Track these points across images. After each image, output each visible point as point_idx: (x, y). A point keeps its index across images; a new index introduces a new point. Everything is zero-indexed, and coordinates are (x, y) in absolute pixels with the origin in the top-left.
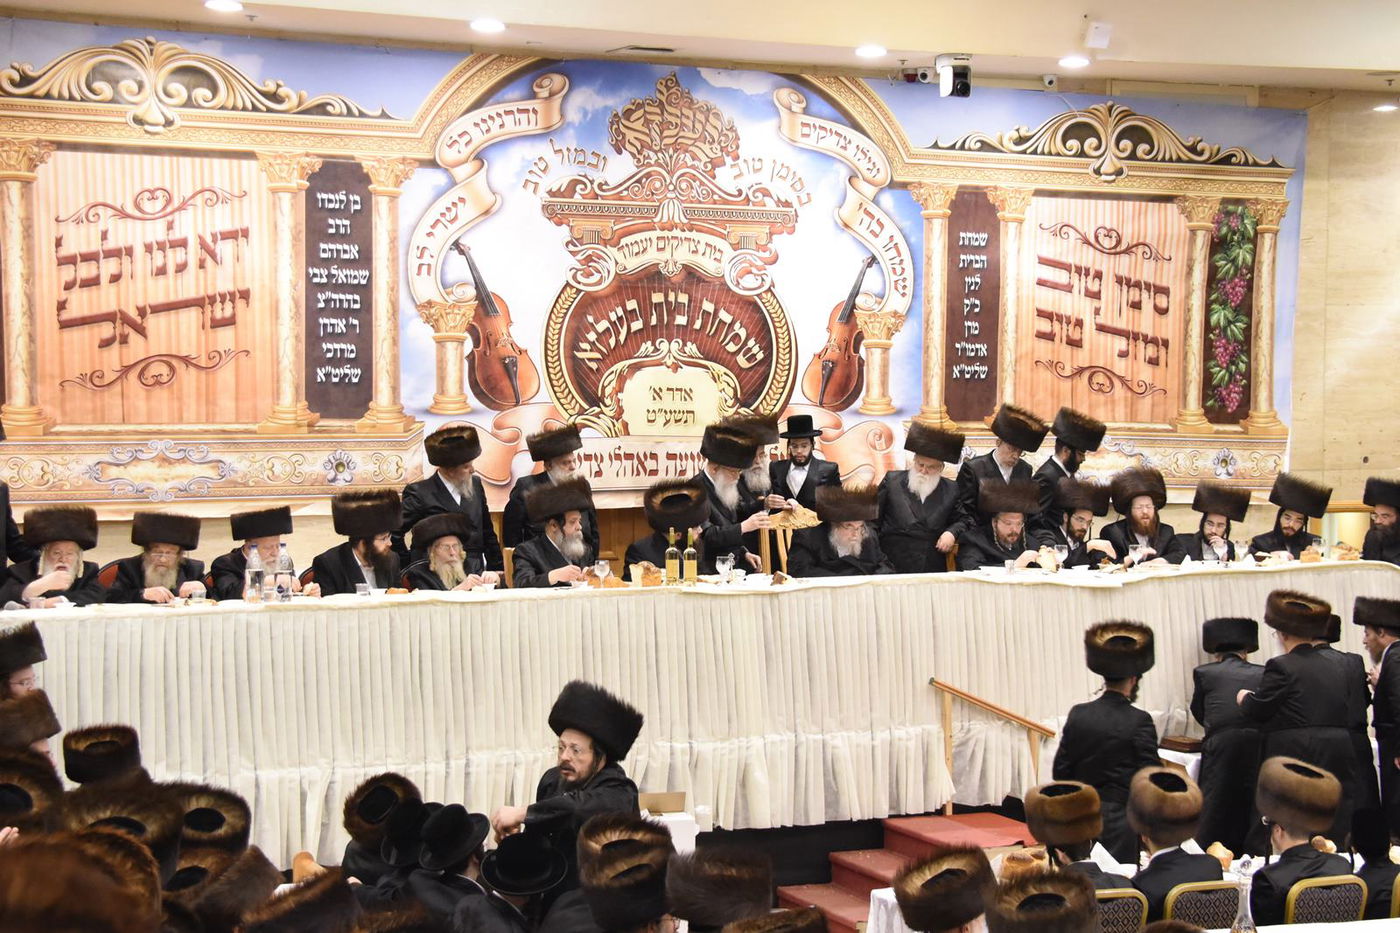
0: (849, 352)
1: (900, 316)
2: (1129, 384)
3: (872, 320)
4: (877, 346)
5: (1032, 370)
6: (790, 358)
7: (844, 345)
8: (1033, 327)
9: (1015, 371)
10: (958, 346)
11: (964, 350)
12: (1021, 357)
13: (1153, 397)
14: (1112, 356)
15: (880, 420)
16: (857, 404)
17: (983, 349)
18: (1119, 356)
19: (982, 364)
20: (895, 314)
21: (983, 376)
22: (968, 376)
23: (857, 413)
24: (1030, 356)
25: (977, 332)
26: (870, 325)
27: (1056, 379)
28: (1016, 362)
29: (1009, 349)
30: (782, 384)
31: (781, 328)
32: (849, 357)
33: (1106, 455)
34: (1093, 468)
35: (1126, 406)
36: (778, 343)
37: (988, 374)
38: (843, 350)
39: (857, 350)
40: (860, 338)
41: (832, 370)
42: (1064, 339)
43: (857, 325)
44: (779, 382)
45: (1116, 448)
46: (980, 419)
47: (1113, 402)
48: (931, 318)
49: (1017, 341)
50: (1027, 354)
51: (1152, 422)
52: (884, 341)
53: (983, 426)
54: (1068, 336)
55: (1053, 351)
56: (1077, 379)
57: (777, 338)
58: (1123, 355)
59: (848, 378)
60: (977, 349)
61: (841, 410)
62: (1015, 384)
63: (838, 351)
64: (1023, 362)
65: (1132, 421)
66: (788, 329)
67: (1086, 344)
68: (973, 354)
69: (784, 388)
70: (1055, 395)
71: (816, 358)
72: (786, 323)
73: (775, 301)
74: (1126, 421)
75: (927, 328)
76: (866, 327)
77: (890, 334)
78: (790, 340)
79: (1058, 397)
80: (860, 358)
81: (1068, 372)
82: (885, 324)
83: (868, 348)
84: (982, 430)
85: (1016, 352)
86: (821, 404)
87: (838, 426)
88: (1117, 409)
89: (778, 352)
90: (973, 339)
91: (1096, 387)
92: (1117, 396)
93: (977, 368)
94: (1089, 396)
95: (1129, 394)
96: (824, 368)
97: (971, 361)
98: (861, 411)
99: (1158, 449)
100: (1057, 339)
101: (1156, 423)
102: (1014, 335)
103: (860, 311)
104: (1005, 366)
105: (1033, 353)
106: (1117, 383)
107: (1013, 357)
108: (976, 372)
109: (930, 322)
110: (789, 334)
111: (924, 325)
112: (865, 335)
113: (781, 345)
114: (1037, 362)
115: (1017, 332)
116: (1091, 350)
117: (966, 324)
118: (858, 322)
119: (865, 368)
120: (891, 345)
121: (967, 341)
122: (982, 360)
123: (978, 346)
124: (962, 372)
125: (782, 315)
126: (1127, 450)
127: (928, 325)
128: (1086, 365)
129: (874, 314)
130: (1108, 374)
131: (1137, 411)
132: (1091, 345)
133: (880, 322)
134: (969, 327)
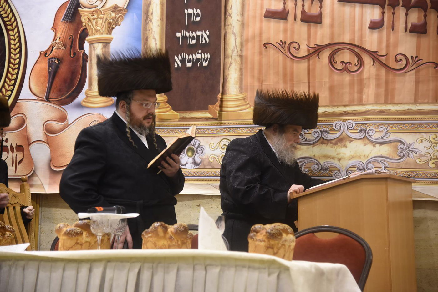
0: (74, 48)
1: (120, 10)
2: (383, 60)
3: (95, 16)
4: (99, 41)
5: (261, 53)
6: (20, 58)
7: (69, 43)
8: (262, 7)
9: (241, 56)
10: (178, 35)
11: (185, 38)
12: (247, 41)
13: (417, 73)
14: (361, 29)
15: (100, 112)
16: (81, 97)
17: (205, 36)
18: (370, 28)
19: (203, 52)
20: (115, 9)
21: (205, 64)
22: (189, 65)
23: (80, 106)
24: (257, 39)
25: (198, 19)
26: (94, 22)
27: (288, 62)
28: (242, 45)
29: (234, 33)
30: (13, 82)
31: (13, 30)
32: (74, 54)
33: (348, 143)
34: (333, 158)
35: (378, 86)
36: (10, 44)
37: (211, 61)
38: (68, 46)
39: (81, 47)
40: (84, 34)
41: (58, 67)
42: (299, 15)
43: (82, 23)
44: (10, 80)
45: (362, 135)
46: (204, 108)
47: (361, 82)
48: (150, 10)
49: (243, 25)
50: (254, 37)
51: (416, 102)
52: (105, 36)
53: (208, 115)
54: (303, 12)
55: (285, 31)
56: (314, 58)
57: (9, 40)
58: (375, 26)
59: (73, 73)
60: (198, 37)
61: (66, 103)
62: (241, 69)
63: (63, 48)
64: (250, 45)
65: (386, 103)
66: (18, 31)
67: (326, 20)
68: (194, 42)
69: (14, 85)
70: (288, 77)
71: (43, 56)
72: (17, 26)
73: (7, 6)
74: (376, 103)
75: (146, 20)
76: (90, 24)
77: (110, 29)
78: (20, 41)
79: (292, 80)
80: (84, 54)
81: (303, 52)
82: (106, 19)
83: (91, 43)
84: (207, 119)
85: (241, 36)
86: (48, 99)
87: (63, 119)
88: (365, 90)
89: (10, 53)
90: (193, 26)
91: (339, 66)
92: (365, 75)
93: (199, 56)
94: (330, 76)
95: (383, 71)
96: (50, 65)
97: (192, 49)
98: (84, 103)
99: (425, 135)
100: (290, 17)
101: (420, 103)
102: (239, 18)
103: (85, 9)
104: (229, 52)
105: (261, 34)
106: (367, 60)
107: (238, 40)
108: (198, 60)
109: (150, 14)
110: (19, 36)
111: (143, 18)
112: (89, 31)
113: (12, 46)
114: (265, 44)
115: (242, 14)
116: (332, 26)
117: (186, 11)
118: (83, 20)
119: (88, 63)
120: (111, 40)
121: (188, 29)
122: (204, 48)
123: (199, 33)
124: (183, 61)
125: (13, 18)
126: (376, 136)
127: (147, 17)
128: (327, 42)
129: (96, 11)
130: (356, 50)
131: (394, 89)
132: (333, 19)
133: (101, 18)
134: (189, 15)
